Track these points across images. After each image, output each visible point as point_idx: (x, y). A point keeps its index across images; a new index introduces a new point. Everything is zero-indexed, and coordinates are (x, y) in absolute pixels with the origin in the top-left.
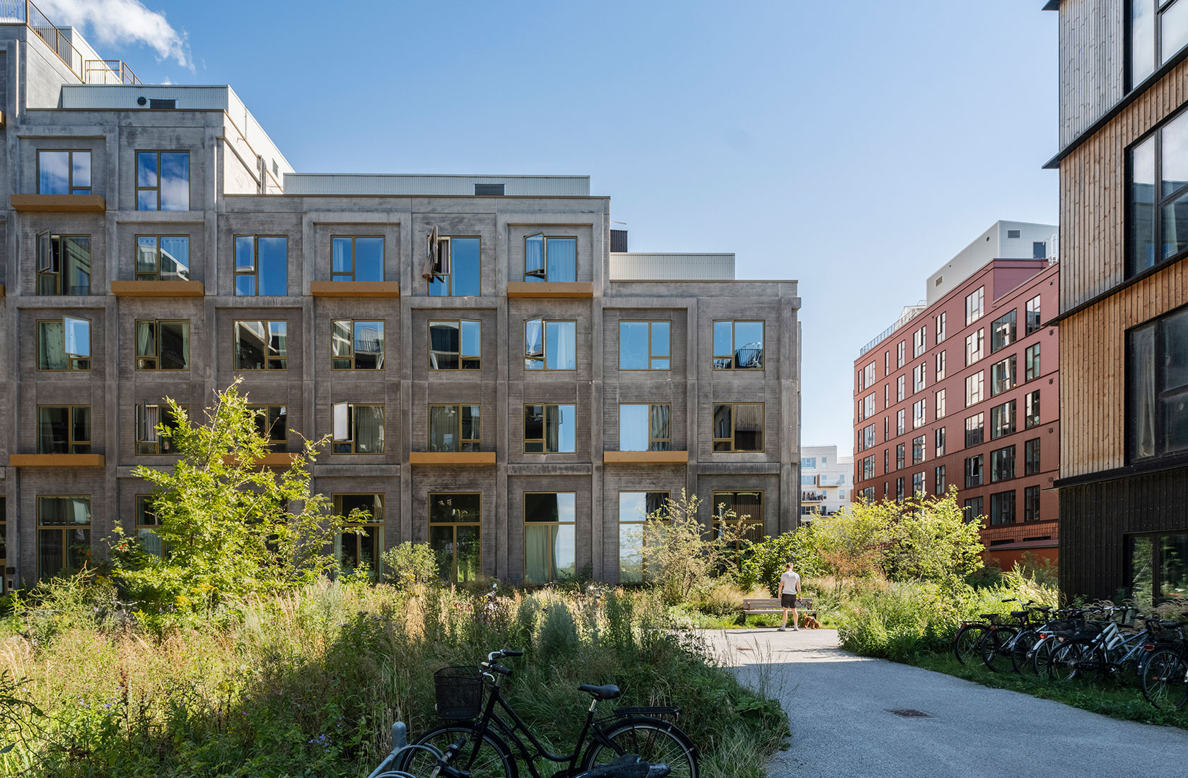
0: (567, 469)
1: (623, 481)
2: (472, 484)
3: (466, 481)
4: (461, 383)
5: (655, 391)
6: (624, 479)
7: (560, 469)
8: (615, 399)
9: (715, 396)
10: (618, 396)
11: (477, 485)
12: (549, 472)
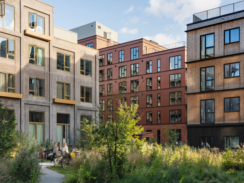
0: (43, 103)
1: (58, 109)
2: (12, 106)
3: (10, 104)
4: (8, 64)
5: (66, 79)
6: (58, 108)
7: (41, 103)
8: (55, 79)
9: (81, 84)
10: (56, 79)
11: (13, 106)
12: (37, 103)
